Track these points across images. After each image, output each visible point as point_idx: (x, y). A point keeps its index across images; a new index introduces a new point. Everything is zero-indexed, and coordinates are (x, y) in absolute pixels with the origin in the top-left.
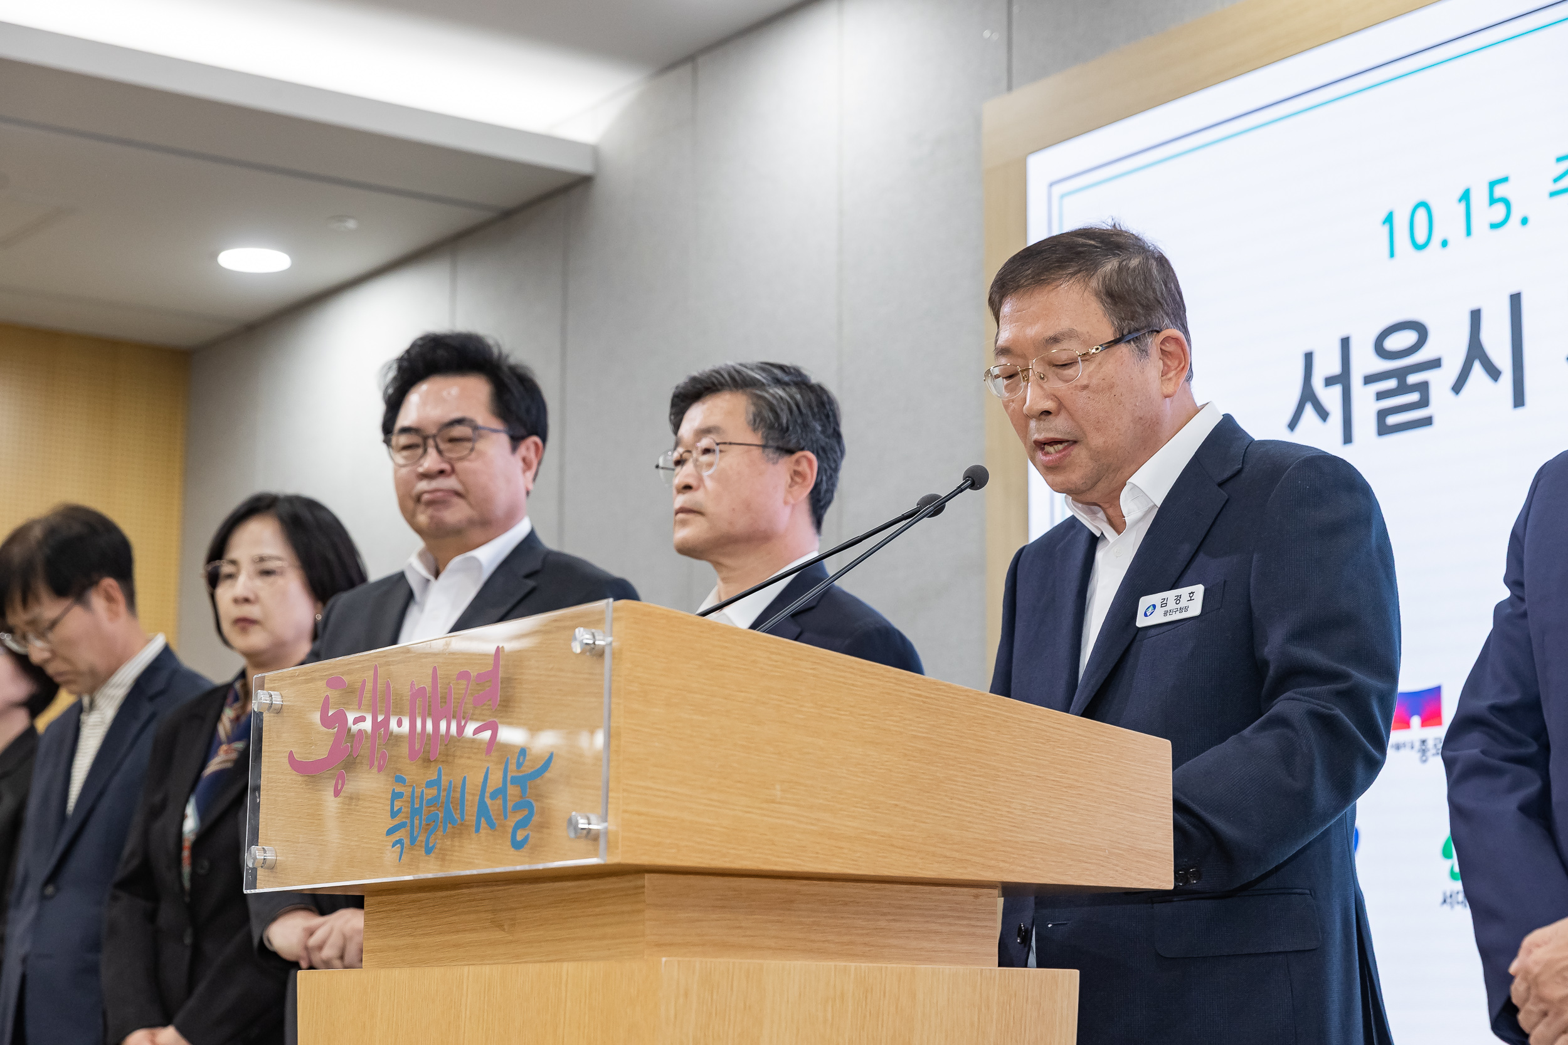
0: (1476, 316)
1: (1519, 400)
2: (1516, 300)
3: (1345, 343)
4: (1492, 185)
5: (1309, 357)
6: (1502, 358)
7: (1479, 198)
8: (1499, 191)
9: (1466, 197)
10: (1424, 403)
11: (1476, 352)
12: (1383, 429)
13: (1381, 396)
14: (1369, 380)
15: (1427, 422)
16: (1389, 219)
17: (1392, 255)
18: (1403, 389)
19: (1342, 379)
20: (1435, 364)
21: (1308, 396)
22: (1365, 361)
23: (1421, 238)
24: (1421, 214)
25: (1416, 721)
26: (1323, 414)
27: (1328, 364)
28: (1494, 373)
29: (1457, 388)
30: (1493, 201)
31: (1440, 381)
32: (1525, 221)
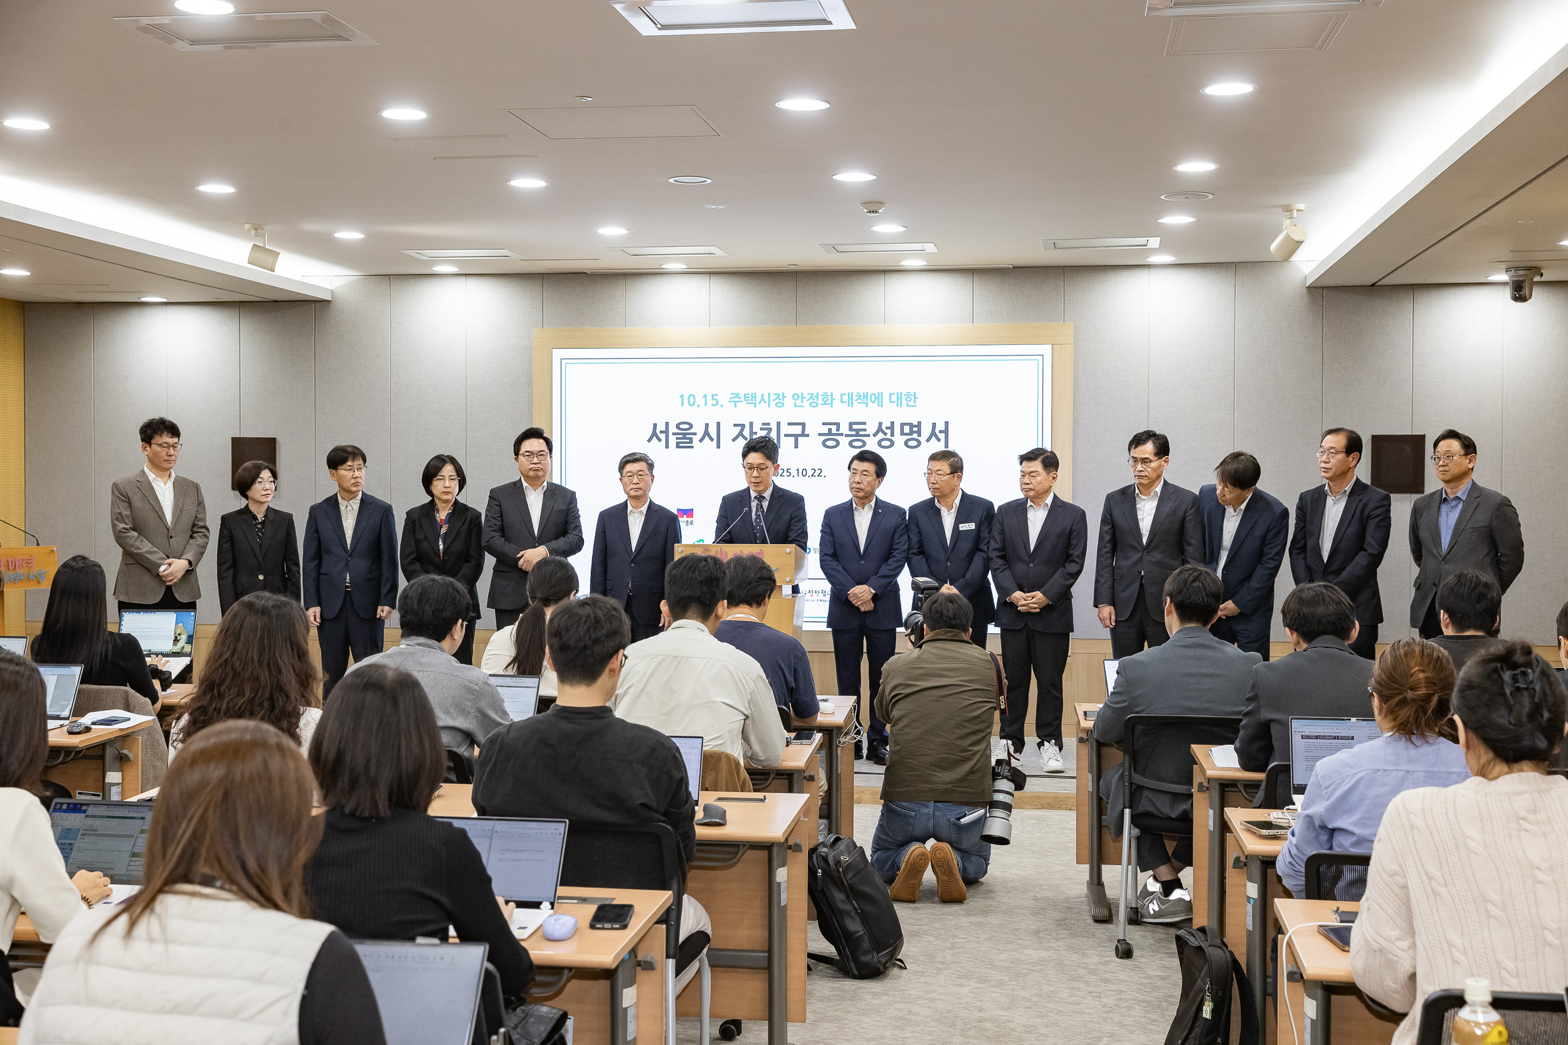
0: (707, 425)
1: (718, 447)
2: (718, 424)
3: (667, 424)
4: (713, 395)
5: (655, 425)
6: (714, 436)
7: (709, 398)
8: (715, 397)
9: (705, 396)
10: (691, 442)
11: (706, 433)
12: (678, 446)
13: (677, 438)
14: (673, 434)
15: (692, 447)
16: (682, 396)
17: (682, 405)
18: (684, 438)
19: (666, 432)
20: (695, 434)
21: (654, 434)
22: (673, 429)
23: (692, 403)
24: (692, 398)
25: (685, 516)
26: (660, 440)
27: (661, 427)
28: (712, 440)
29: (701, 441)
30: (713, 399)
31: (696, 439)
32: (722, 406)
